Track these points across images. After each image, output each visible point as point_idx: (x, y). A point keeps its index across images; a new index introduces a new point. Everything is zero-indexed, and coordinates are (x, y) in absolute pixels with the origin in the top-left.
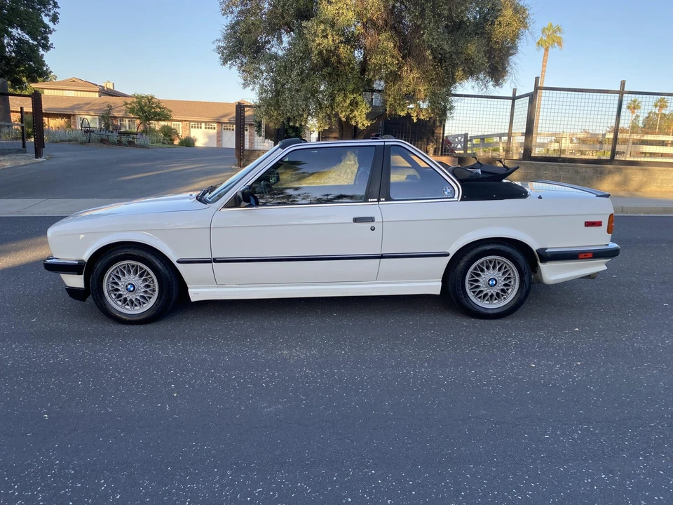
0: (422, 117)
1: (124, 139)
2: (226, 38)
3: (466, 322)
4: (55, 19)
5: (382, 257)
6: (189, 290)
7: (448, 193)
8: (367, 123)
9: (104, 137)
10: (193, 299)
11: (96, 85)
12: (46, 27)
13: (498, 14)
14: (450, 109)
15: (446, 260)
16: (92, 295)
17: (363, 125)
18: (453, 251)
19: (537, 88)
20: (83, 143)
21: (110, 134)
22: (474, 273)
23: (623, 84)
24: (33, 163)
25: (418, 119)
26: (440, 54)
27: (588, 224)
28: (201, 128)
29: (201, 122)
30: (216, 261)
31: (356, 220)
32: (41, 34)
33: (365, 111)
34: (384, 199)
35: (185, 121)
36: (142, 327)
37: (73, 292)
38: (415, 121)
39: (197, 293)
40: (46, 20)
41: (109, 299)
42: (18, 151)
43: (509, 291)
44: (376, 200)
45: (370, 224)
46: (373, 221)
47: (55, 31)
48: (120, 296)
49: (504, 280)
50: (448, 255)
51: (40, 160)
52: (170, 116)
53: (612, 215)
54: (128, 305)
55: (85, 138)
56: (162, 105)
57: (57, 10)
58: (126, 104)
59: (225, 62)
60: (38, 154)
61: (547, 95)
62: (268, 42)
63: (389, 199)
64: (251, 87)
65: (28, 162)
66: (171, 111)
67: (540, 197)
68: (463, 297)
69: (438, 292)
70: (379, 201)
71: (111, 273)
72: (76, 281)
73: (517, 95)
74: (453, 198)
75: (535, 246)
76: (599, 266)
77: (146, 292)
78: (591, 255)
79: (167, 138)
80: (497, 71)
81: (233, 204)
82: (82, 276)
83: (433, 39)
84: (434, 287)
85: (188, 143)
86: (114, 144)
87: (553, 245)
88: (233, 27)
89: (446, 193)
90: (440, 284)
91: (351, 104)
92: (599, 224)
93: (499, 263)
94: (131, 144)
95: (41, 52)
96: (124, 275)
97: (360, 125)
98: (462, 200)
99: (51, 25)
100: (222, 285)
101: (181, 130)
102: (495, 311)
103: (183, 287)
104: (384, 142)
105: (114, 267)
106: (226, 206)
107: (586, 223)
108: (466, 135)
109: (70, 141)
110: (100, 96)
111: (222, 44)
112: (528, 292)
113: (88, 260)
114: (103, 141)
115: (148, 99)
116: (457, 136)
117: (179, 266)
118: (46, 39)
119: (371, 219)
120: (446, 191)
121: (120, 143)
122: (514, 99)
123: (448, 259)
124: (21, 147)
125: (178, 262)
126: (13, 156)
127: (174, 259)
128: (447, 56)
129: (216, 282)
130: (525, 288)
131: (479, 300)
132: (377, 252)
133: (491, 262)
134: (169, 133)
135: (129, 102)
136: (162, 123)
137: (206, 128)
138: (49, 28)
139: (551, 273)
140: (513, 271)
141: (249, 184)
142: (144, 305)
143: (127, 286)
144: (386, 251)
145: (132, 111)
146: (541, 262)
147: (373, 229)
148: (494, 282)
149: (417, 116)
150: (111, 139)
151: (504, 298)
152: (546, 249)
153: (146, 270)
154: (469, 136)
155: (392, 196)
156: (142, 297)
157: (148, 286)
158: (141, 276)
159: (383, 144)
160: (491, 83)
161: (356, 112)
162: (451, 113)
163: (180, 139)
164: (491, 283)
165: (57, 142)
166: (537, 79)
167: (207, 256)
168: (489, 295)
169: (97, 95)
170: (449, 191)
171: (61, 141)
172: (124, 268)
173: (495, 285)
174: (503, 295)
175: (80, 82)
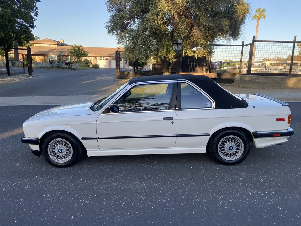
0: (200, 57)
1: (68, 66)
2: (110, 21)
3: (218, 167)
4: (36, 14)
5: (177, 136)
6: (87, 152)
7: (209, 105)
8: (174, 60)
9: (59, 65)
10: (89, 155)
11: (56, 41)
12: (33, 18)
13: (235, 7)
14: (213, 52)
15: (208, 137)
16: (43, 153)
17: (172, 61)
18: (211, 134)
19: (254, 41)
20: (50, 68)
21: (61, 64)
22: (222, 143)
23: (295, 38)
24: (28, 79)
25: (198, 57)
26: (207, 27)
27: (278, 120)
28: (102, 59)
29: (102, 57)
30: (99, 138)
31: (164, 119)
32: (31, 21)
33: (173, 54)
34: (178, 109)
35: (95, 56)
36: (66, 169)
37: (34, 152)
38: (196, 58)
39: (90, 153)
40: (33, 15)
41: (50, 156)
42: (21, 73)
43: (239, 152)
44: (174, 109)
45: (171, 121)
46: (173, 119)
47: (36, 20)
48: (56, 154)
49: (237, 147)
50: (209, 135)
51: (31, 77)
52: (88, 55)
53: (290, 115)
54: (59, 158)
55: (50, 66)
56: (84, 50)
57: (37, 10)
58: (69, 50)
59: (109, 33)
60: (30, 74)
61: (259, 44)
62: (129, 23)
63: (180, 108)
64: (121, 44)
65: (26, 78)
66: (88, 53)
67: (254, 107)
68: (217, 155)
69: (205, 152)
70: (175, 109)
71: (51, 144)
72: (36, 148)
73: (244, 44)
74: (211, 107)
75: (251, 131)
76: (284, 140)
77: (67, 153)
78: (280, 135)
79: (87, 65)
80: (235, 34)
81: (107, 112)
82: (38, 145)
83: (204, 21)
84: (202, 150)
85: (96, 67)
86: (63, 68)
87: (260, 130)
88: (113, 17)
89: (208, 105)
90: (206, 148)
91: (167, 51)
92: (283, 120)
93: (234, 139)
94: (70, 68)
95: (31, 29)
96: (57, 145)
97: (171, 61)
98: (215, 109)
99: (35, 17)
100: (102, 149)
101: (93, 60)
102: (232, 162)
103: (84, 150)
104: (178, 81)
105: (53, 141)
106: (103, 113)
107: (277, 119)
108: (221, 62)
109: (44, 67)
110: (58, 46)
111: (108, 24)
112: (248, 153)
113: (41, 138)
114: (58, 67)
115: (78, 48)
116: (217, 62)
117: (82, 141)
118: (33, 23)
119: (172, 118)
120: (208, 104)
121: (66, 68)
122: (243, 46)
123: (209, 137)
124: (23, 71)
125: (82, 139)
126: (19, 76)
127: (79, 138)
128: (211, 28)
129: (99, 148)
130: (246, 151)
131: (225, 156)
132: (175, 134)
133: (230, 138)
134: (87, 62)
135: (70, 49)
136: (85, 58)
137: (104, 59)
138: (34, 18)
139: (260, 143)
140: (241, 142)
141: (114, 102)
142: (67, 159)
143: (58, 150)
144: (179, 133)
145: (71, 53)
146: (255, 138)
147: (172, 123)
148: (232, 148)
149: (197, 56)
150: (62, 66)
151: (237, 155)
152: (257, 132)
153: (67, 143)
154: (222, 62)
155: (182, 106)
156: (65, 155)
157: (68, 150)
158: (65, 145)
159: (177, 82)
160: (232, 39)
161: (169, 55)
162: (213, 54)
163: (93, 65)
164: (230, 148)
165: (39, 68)
166: (254, 37)
167: (95, 136)
168: (229, 154)
169: (56, 46)
170: (209, 104)
171: (41, 68)
172: (57, 141)
173: (232, 149)
174: (236, 154)
175: (49, 40)
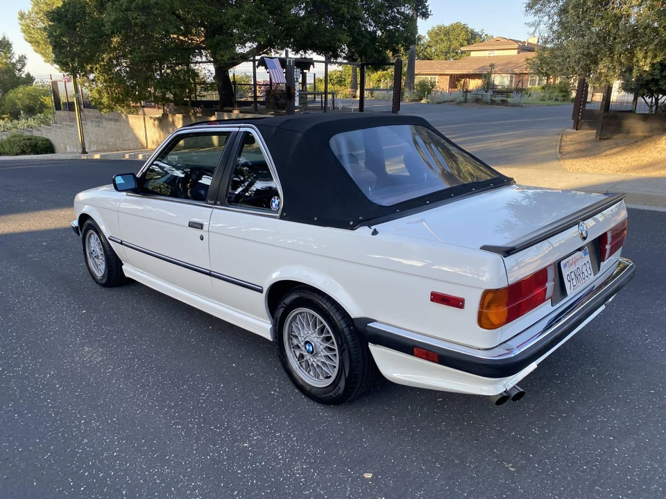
1: (498, 98)
5: (210, 274)
6: (123, 267)
7: (276, 204)
9: (480, 97)
11: (517, 42)
18: (265, 289)
20: (459, 103)
21: (485, 93)
27: (438, 298)
30: (122, 243)
31: (190, 225)
34: (220, 203)
39: (126, 271)
44: (213, 202)
46: (202, 228)
50: (262, 291)
63: (223, 203)
67: (375, 231)
69: (270, 338)
70: (215, 204)
71: (89, 238)
74: (277, 212)
75: (353, 312)
77: (102, 259)
86: (486, 103)
87: (380, 319)
89: (274, 204)
90: (270, 327)
92: (457, 303)
94: (504, 102)
98: (282, 218)
104: (240, 127)
107: (432, 294)
109: (451, 101)
110: (519, 53)
114: (477, 101)
117: (111, 243)
119: (200, 226)
120: (275, 202)
121: (493, 102)
125: (109, 239)
127: (107, 235)
129: (131, 264)
142: (102, 271)
147: (202, 238)
148: (311, 348)
150: (484, 99)
152: (372, 321)
156: (101, 263)
164: (307, 348)
165: (440, 103)
167: (120, 238)
169: (515, 52)
170: (277, 202)
171: (444, 102)
173: (311, 353)
175: (503, 40)
